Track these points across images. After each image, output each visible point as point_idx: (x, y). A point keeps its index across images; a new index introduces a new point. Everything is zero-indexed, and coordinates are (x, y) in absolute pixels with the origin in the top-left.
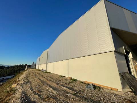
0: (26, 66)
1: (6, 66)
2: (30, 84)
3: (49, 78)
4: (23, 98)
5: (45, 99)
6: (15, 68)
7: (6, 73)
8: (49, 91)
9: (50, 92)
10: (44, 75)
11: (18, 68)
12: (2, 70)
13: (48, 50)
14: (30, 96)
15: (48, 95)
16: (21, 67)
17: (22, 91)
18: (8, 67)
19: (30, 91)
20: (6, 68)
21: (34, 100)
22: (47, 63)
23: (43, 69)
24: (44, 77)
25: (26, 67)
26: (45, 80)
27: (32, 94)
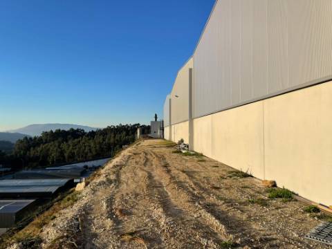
0: (137, 129)
1: (87, 131)
2: (117, 187)
3: (183, 177)
4: (77, 219)
5: (124, 235)
6: (108, 136)
7: (90, 149)
8: (150, 216)
9: (153, 220)
10: (176, 162)
11: (118, 137)
12: (79, 141)
13: (190, 64)
14: (95, 221)
15: (139, 227)
16: (124, 133)
17: (86, 204)
18: (93, 134)
19: (102, 206)
20: (88, 136)
21: (98, 231)
22: (191, 119)
23: (182, 141)
24: (169, 171)
25: (138, 134)
26: (165, 180)
27: (102, 215)
